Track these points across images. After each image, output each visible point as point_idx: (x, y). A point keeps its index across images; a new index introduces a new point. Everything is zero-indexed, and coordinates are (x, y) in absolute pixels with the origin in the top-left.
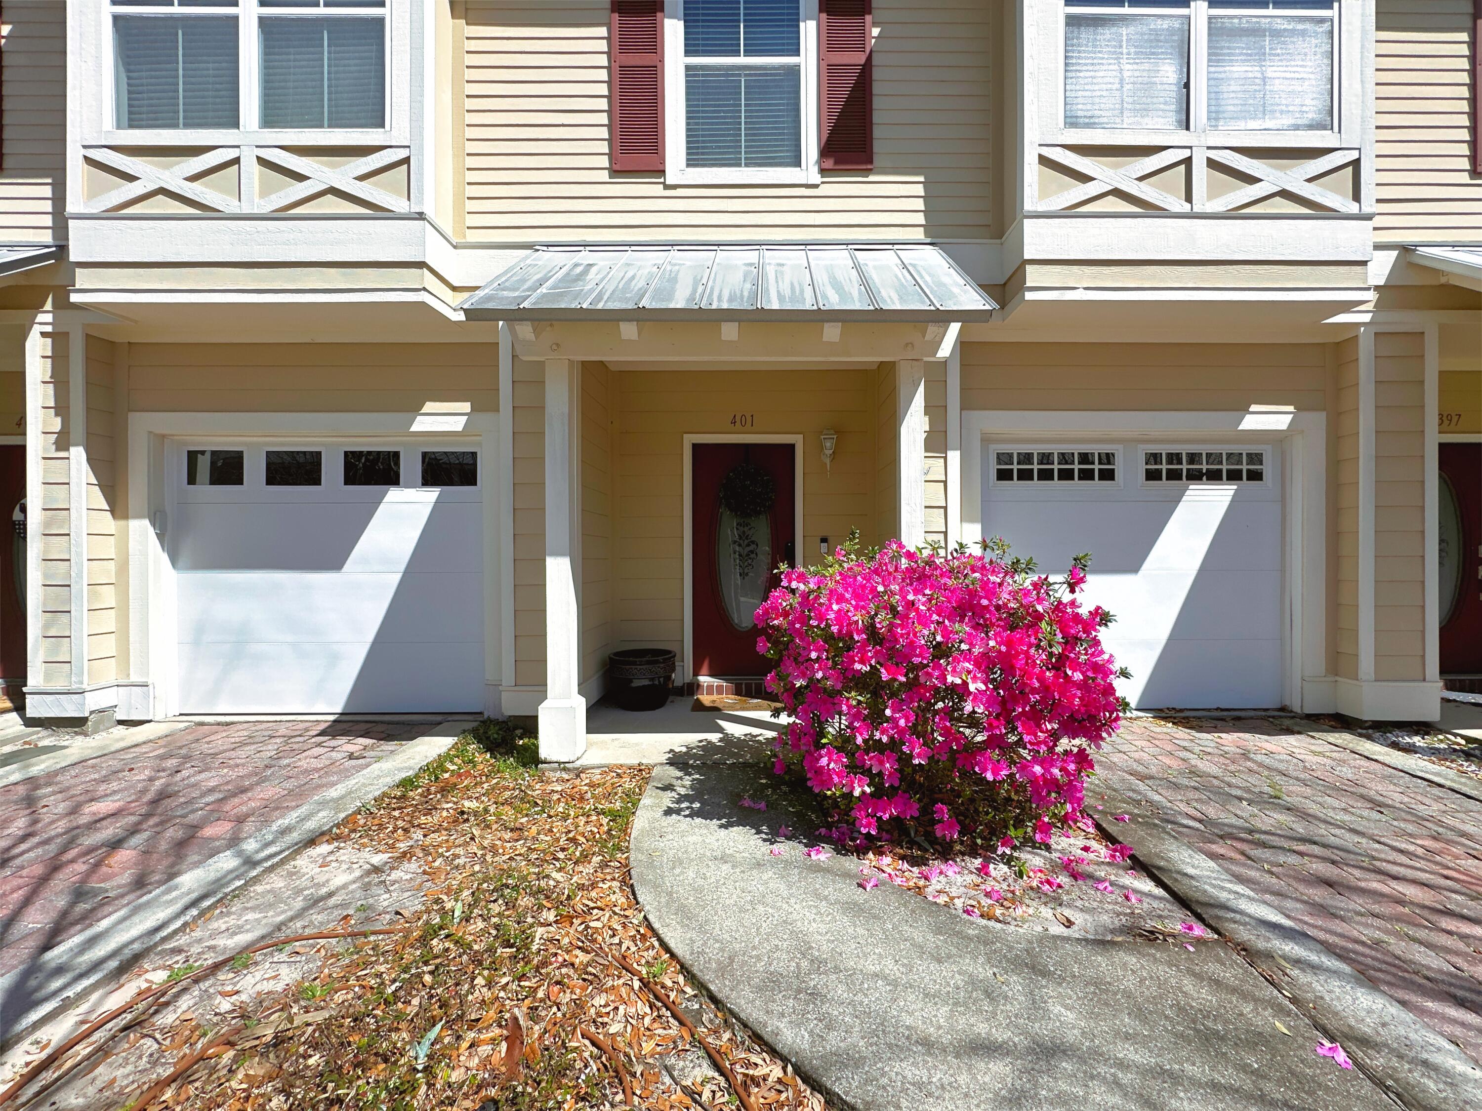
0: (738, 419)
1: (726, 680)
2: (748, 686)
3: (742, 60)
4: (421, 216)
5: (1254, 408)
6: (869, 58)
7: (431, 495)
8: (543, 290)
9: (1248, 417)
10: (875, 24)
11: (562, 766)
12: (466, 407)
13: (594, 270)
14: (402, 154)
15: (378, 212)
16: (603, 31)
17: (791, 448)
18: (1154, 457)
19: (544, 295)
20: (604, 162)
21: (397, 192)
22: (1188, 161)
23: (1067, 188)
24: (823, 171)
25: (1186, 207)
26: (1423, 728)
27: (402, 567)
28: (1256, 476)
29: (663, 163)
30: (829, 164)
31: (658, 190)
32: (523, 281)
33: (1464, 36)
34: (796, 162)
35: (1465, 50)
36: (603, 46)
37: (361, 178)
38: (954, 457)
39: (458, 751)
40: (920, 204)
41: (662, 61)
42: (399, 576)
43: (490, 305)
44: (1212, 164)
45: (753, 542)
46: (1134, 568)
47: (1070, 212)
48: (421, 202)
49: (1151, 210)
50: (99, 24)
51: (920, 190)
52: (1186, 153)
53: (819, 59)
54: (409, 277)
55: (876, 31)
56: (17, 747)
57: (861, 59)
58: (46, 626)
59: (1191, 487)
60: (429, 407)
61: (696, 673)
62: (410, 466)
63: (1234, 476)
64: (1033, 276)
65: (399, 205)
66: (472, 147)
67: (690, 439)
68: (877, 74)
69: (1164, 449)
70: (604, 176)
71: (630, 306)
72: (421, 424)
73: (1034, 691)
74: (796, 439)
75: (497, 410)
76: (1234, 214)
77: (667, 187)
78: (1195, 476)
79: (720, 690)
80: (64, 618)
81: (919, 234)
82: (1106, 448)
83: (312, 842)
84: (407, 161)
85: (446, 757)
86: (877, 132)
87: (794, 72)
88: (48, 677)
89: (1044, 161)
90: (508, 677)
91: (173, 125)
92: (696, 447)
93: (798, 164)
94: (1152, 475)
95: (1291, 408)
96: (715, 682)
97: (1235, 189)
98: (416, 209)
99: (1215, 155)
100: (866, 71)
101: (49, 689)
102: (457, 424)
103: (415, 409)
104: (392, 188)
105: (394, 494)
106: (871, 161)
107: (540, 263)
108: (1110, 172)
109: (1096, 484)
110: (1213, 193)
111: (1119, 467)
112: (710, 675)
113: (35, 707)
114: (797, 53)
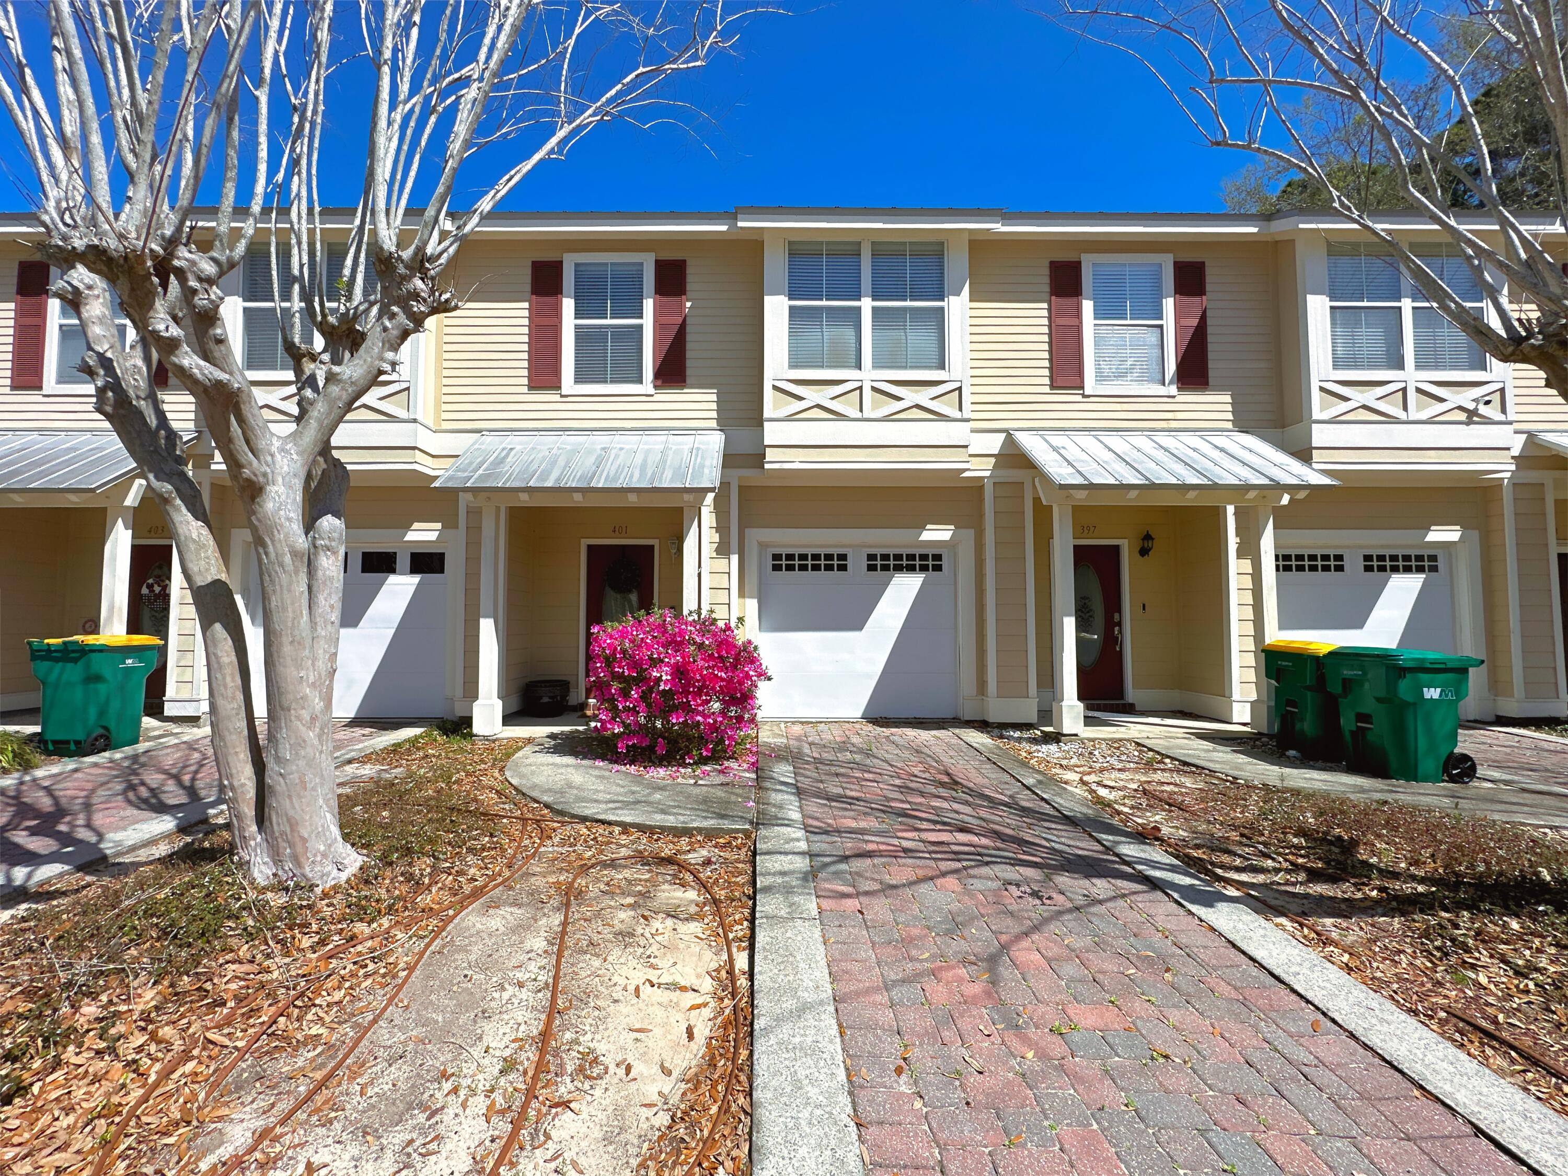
0: (617, 529)
3: (608, 322)
4: (415, 421)
5: (928, 527)
6: (684, 320)
7: (415, 579)
8: (480, 472)
9: (925, 533)
10: (688, 300)
11: (485, 738)
12: (438, 526)
13: (513, 453)
14: (405, 385)
15: (392, 418)
16: (526, 305)
17: (652, 547)
18: (871, 557)
19: (481, 476)
20: (525, 381)
21: (402, 407)
22: (861, 388)
23: (790, 403)
24: (656, 387)
25: (859, 415)
26: (1028, 726)
27: (396, 625)
28: (938, 568)
29: (560, 382)
30: (659, 382)
31: (557, 398)
32: (471, 463)
33: (1045, 305)
34: (640, 381)
35: (1045, 313)
36: (526, 313)
37: (381, 399)
38: (735, 558)
39: (428, 735)
40: (714, 406)
41: (561, 322)
42: (393, 631)
43: (450, 485)
44: (874, 389)
46: (860, 628)
47: (790, 418)
48: (415, 413)
49: (840, 416)
50: (235, 312)
51: (714, 397)
52: (859, 384)
53: (655, 322)
54: (406, 456)
55: (688, 304)
56: (161, 732)
57: (680, 320)
58: (178, 660)
59: (896, 576)
60: (416, 525)
61: (587, 697)
62: (403, 561)
63: (924, 568)
64: (770, 454)
65: (402, 413)
66: (446, 381)
67: (585, 542)
68: (688, 329)
69: (878, 551)
70: (525, 390)
71: (523, 485)
72: (411, 536)
73: (698, 681)
74: (655, 542)
75: (457, 527)
76: (886, 419)
77: (562, 396)
78: (899, 568)
80: (190, 655)
81: (714, 424)
82: (842, 551)
83: (350, 762)
84: (408, 389)
85: (421, 736)
86: (689, 363)
87: (640, 327)
88: (178, 691)
89: (775, 388)
90: (459, 692)
91: (274, 368)
92: (590, 547)
93: (641, 382)
94: (872, 568)
95: (952, 527)
97: (887, 404)
98: (412, 417)
99: (876, 385)
100: (683, 327)
101: (178, 698)
102: (432, 536)
103: (407, 527)
104: (398, 405)
105: (392, 579)
106: (684, 381)
107: (483, 447)
108: (815, 395)
109: (836, 573)
110: (875, 406)
111: (850, 562)
113: (170, 710)
114: (641, 317)
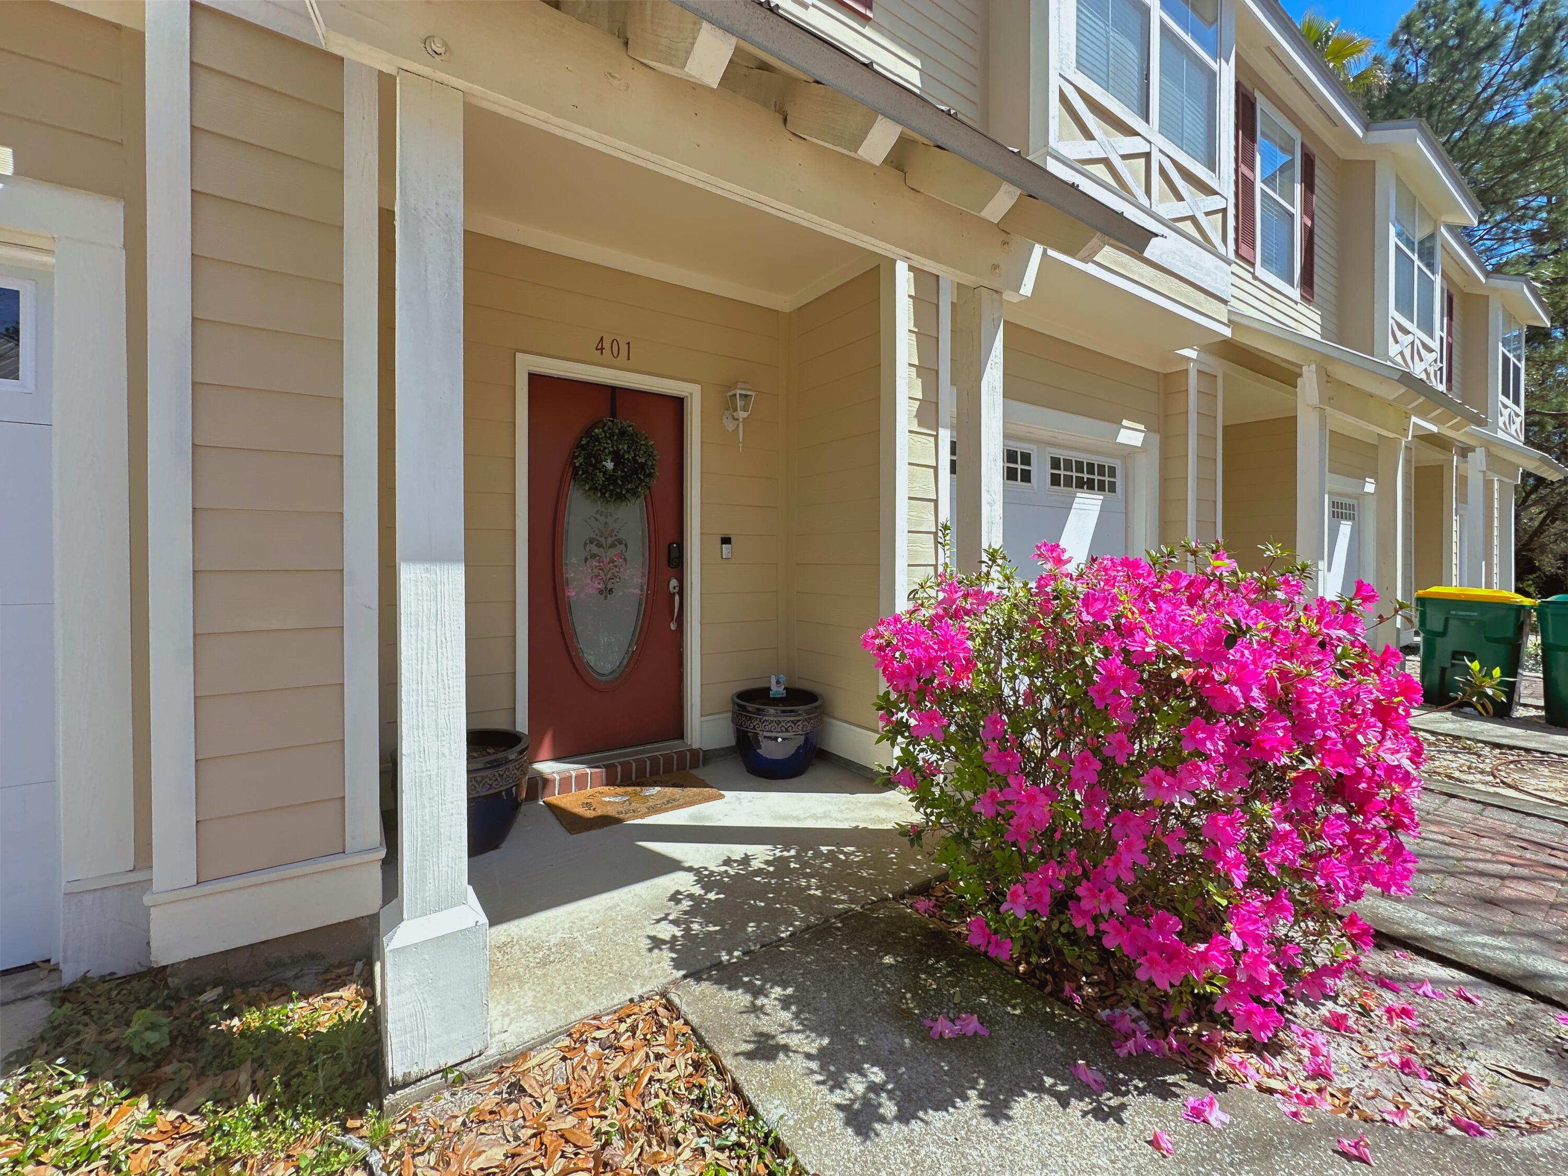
0: (607, 345)
1: (591, 764)
2: (626, 766)
9: (1122, 431)
17: (680, 402)
18: (1058, 462)
22: (1149, 157)
23: (1076, 138)
25: (1147, 203)
28: (1112, 488)
38: (945, 437)
44: (1160, 166)
45: (620, 542)
47: (1080, 167)
49: (1128, 194)
51: (916, 78)
52: (1147, 147)
59: (1078, 495)
63: (1101, 487)
67: (527, 363)
69: (1063, 454)
74: (688, 390)
76: (1171, 225)
78: (1080, 484)
79: (581, 781)
82: (1026, 447)
89: (1062, 96)
92: (535, 380)
94: (1054, 481)
95: (1145, 427)
96: (572, 769)
97: (1171, 200)
99: (1162, 160)
106: (869, 6)
108: (1105, 138)
109: (1018, 484)
111: (1034, 469)
112: (557, 759)
